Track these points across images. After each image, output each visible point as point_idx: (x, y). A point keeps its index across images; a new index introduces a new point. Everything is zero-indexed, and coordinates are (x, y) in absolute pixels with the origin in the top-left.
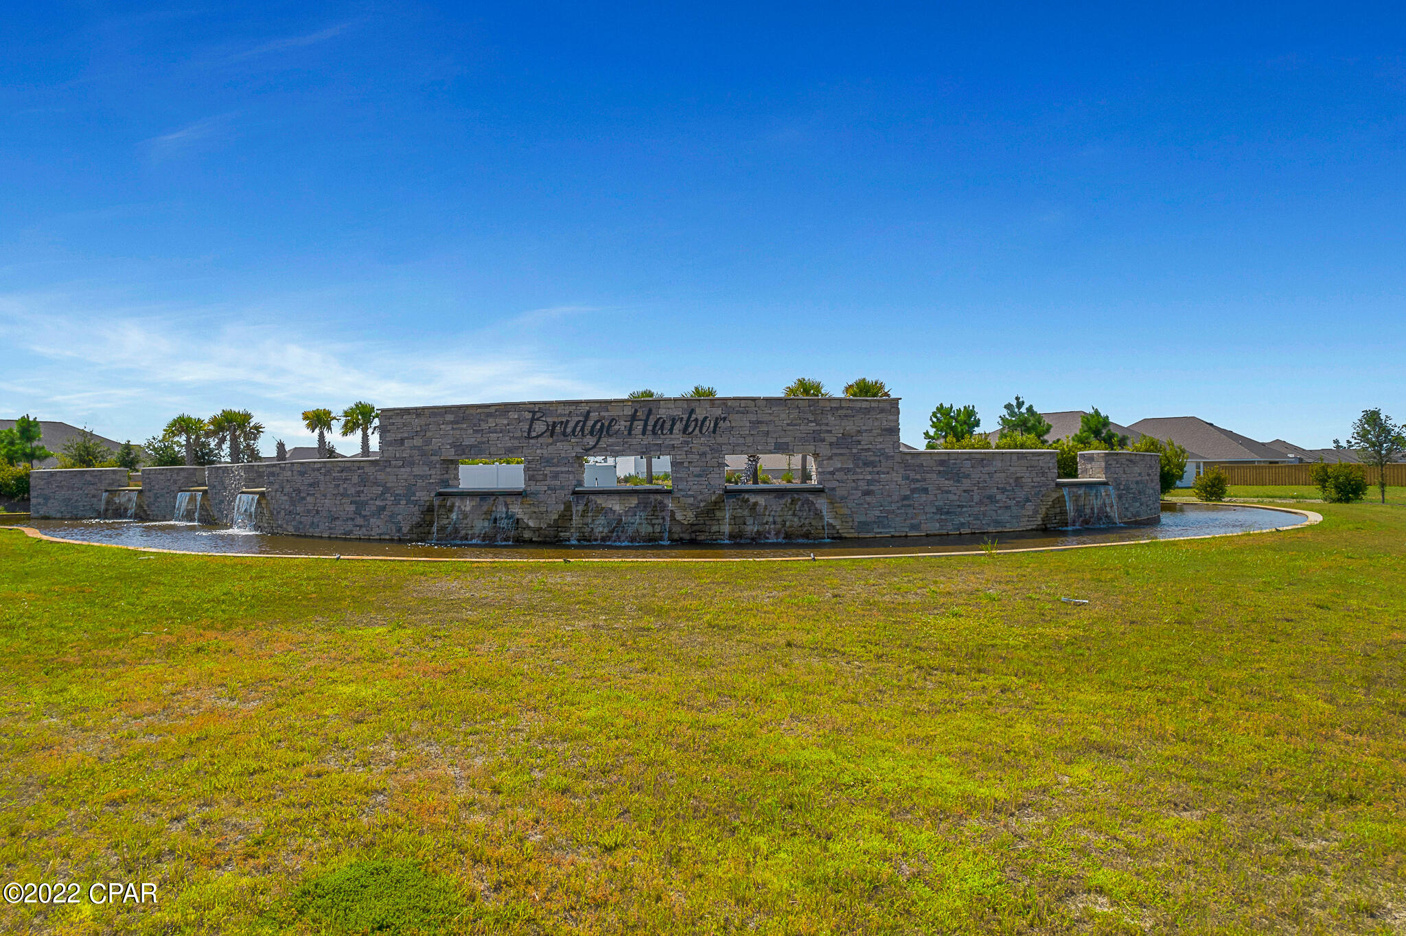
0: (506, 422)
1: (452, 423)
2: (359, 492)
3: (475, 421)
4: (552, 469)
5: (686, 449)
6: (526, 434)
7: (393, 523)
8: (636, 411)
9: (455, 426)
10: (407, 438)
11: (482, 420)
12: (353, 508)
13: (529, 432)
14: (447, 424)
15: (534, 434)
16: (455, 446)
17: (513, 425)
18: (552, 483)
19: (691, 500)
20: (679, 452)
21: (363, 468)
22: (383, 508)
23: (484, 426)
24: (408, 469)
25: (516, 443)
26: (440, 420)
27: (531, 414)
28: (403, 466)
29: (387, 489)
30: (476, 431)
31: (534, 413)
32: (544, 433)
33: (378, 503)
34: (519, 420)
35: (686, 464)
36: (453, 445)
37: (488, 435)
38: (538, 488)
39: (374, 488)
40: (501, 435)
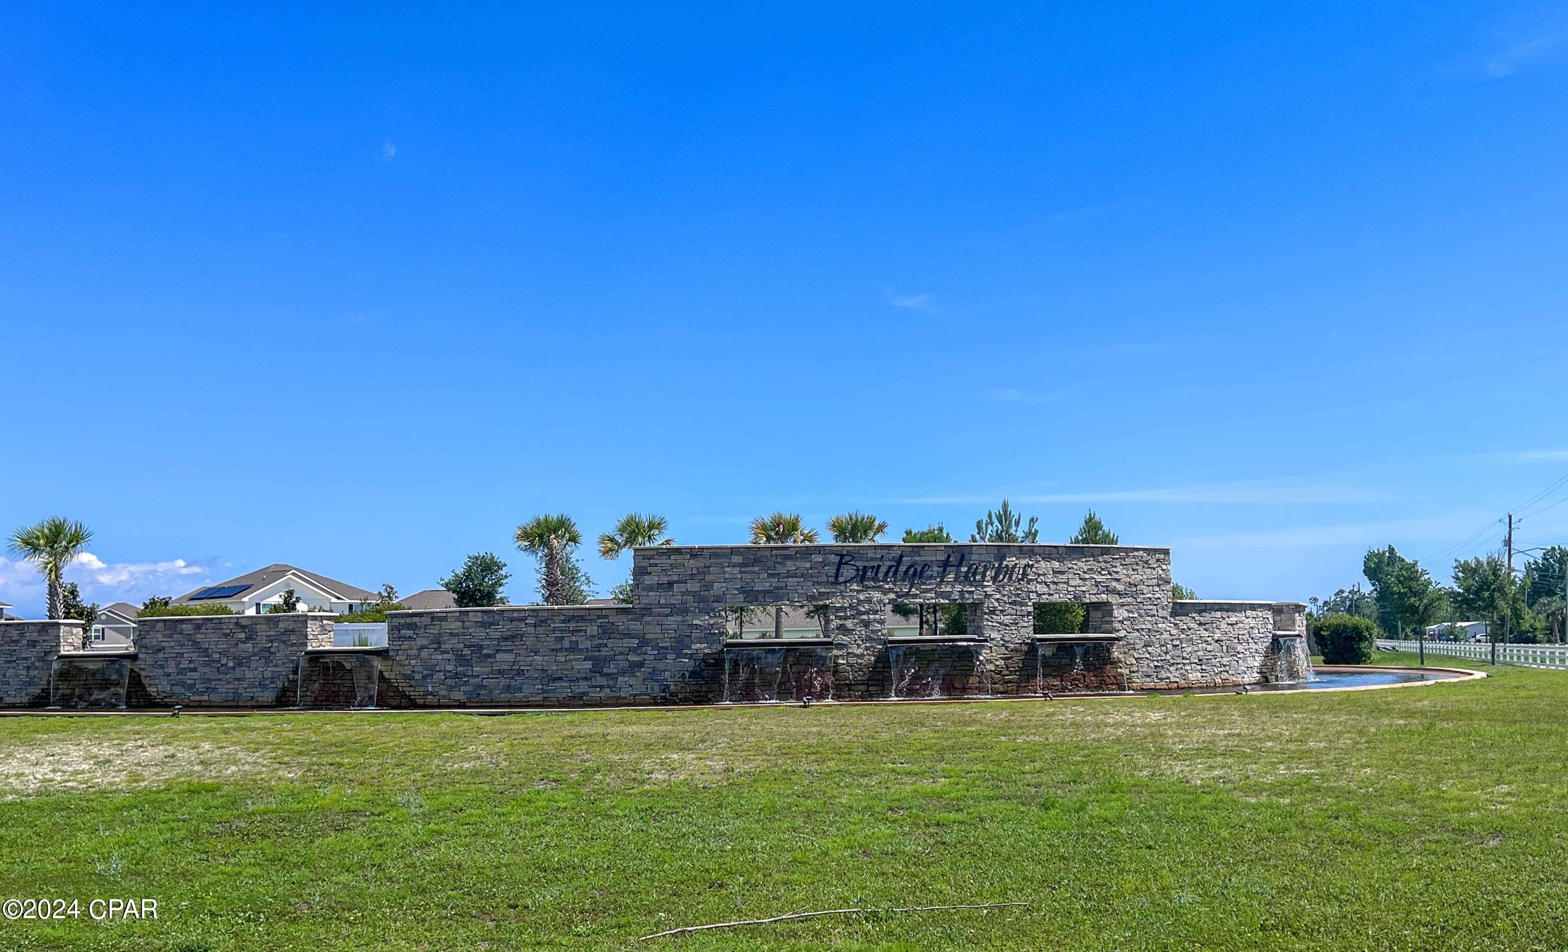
0: (808, 565)
1: (740, 565)
2: (598, 647)
3: (770, 564)
5: (997, 597)
6: (832, 579)
7: (655, 681)
8: (949, 556)
9: (743, 569)
10: (677, 582)
11: (778, 563)
12: (588, 665)
13: (837, 576)
14: (734, 566)
15: (841, 579)
16: (745, 592)
17: (816, 568)
21: (606, 617)
22: (641, 664)
23: (782, 570)
24: (679, 618)
25: (821, 589)
26: (725, 562)
27: (838, 558)
28: (670, 614)
29: (644, 642)
30: (770, 575)
31: (842, 556)
32: (853, 578)
33: (632, 658)
34: (824, 564)
35: (997, 613)
36: (742, 590)
37: (786, 580)
39: (624, 641)
40: (802, 579)
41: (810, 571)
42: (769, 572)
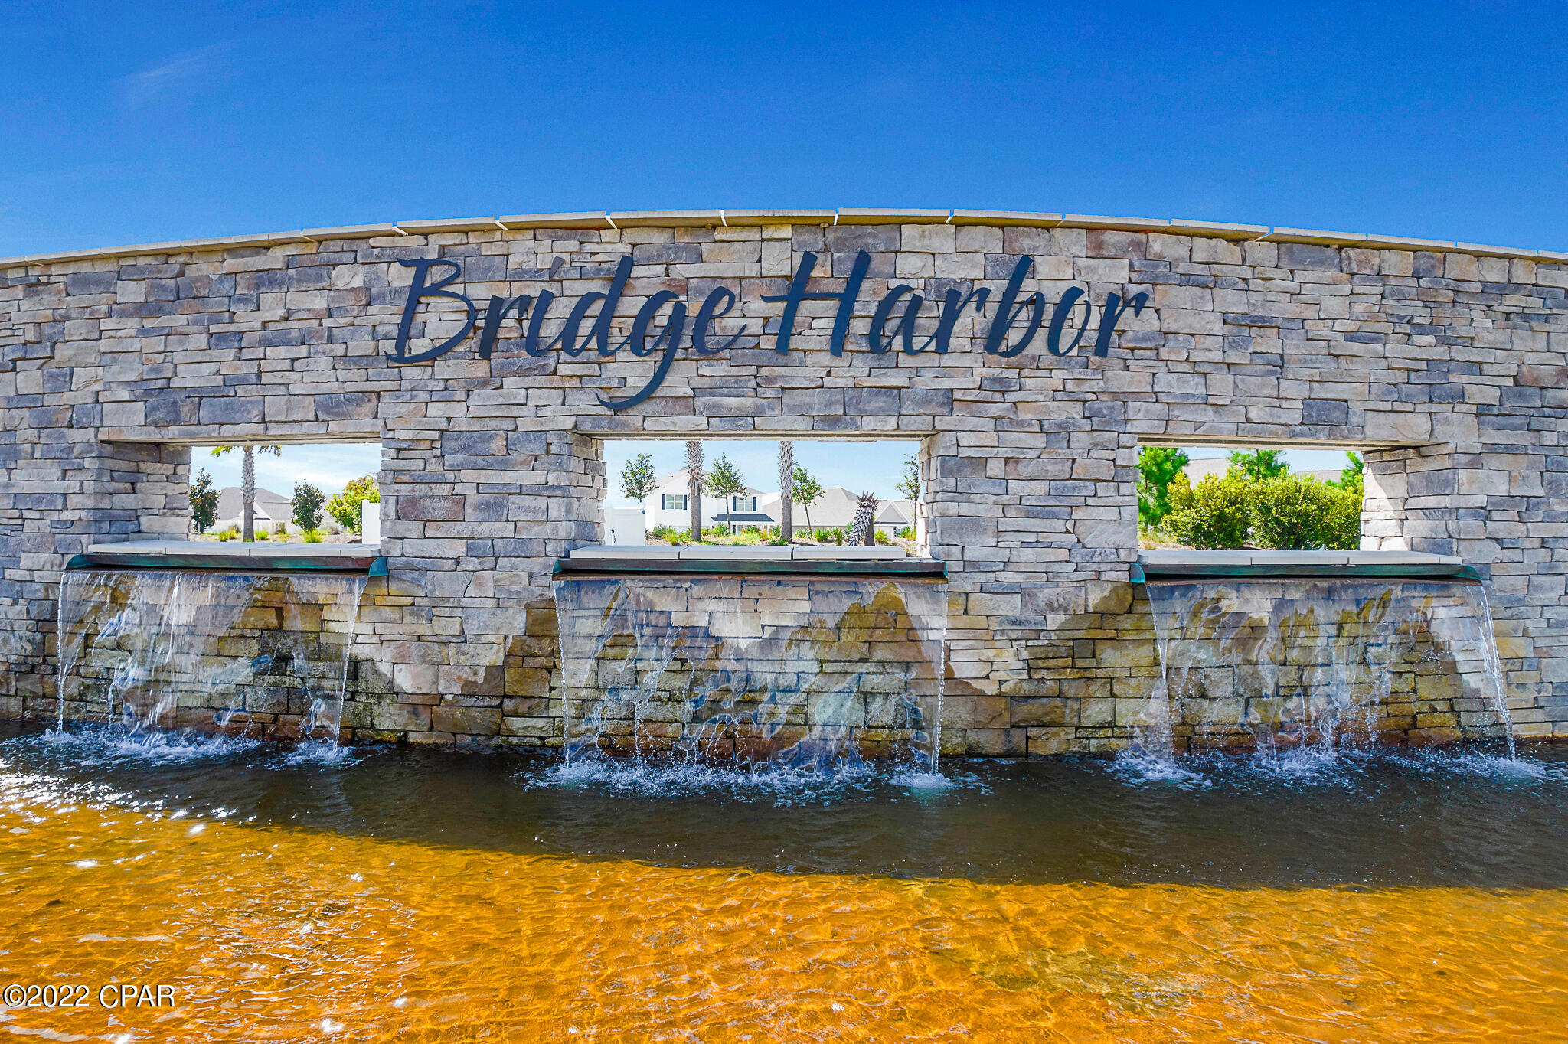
0: (320, 302)
1: (142, 310)
4: (486, 476)
5: (995, 410)
6: (389, 347)
8: (809, 261)
9: (148, 323)
13: (403, 336)
14: (122, 314)
15: (419, 346)
16: (148, 393)
17: (344, 312)
18: (485, 528)
19: (1010, 605)
20: (972, 422)
23: (247, 320)
25: (354, 379)
26: (98, 300)
27: (411, 274)
30: (219, 340)
31: (422, 267)
32: (457, 340)
34: (368, 297)
35: (995, 468)
36: (142, 390)
37: (259, 353)
38: (431, 548)
40: (303, 351)
41: (327, 323)
42: (214, 328)
